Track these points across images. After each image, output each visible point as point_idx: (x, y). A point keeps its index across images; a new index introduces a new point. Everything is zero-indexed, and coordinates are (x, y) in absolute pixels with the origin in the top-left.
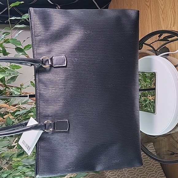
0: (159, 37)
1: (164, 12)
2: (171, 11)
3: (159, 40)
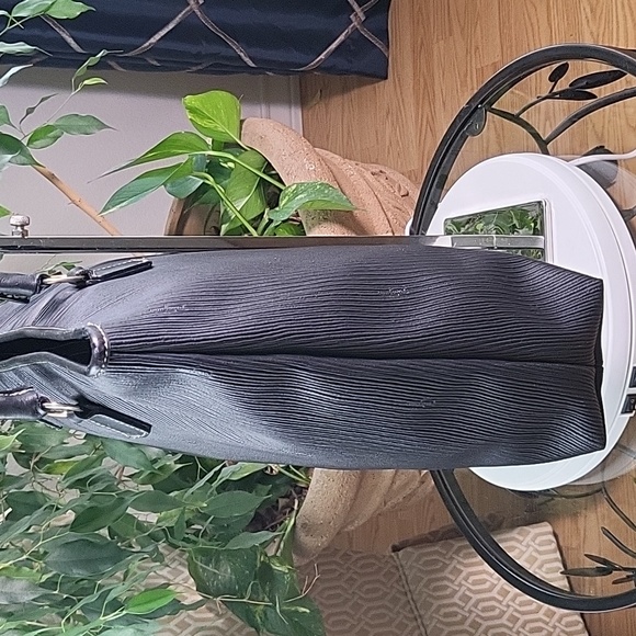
0: (550, 80)
1: (599, 11)
2: (627, 8)
3: (552, 96)
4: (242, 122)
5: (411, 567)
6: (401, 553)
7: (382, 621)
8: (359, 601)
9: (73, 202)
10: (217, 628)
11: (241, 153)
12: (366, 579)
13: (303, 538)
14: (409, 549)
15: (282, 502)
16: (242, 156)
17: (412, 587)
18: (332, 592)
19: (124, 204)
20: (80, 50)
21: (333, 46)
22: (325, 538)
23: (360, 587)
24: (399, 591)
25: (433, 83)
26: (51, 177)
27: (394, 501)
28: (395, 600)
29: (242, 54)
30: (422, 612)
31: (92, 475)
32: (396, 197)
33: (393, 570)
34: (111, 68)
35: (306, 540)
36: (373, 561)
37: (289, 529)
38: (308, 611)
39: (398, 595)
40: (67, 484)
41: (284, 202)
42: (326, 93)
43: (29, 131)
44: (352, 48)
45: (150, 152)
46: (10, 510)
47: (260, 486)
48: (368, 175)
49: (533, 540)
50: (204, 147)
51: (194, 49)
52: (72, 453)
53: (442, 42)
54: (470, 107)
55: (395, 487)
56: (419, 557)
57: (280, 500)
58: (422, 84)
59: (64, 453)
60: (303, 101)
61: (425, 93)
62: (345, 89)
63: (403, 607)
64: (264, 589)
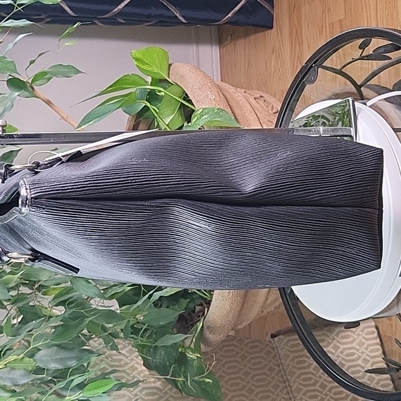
0: (360, 48)
3: (362, 58)
4: (170, 65)
5: (282, 349)
6: (276, 339)
7: (263, 383)
8: (249, 370)
9: (63, 118)
10: (157, 388)
11: (169, 86)
12: (253, 356)
13: (208, 335)
14: (281, 337)
15: (198, 308)
16: (169, 88)
17: (283, 361)
18: (231, 364)
19: (91, 122)
20: (73, 14)
21: (237, 8)
22: (222, 336)
23: (249, 361)
24: (274, 364)
25: (301, 32)
26: (48, 103)
27: (269, 310)
28: (272, 370)
29: (178, 15)
30: (289, 378)
31: (70, 298)
32: (270, 114)
33: (271, 350)
34: (95, 24)
35: (210, 336)
36: (258, 344)
37: (199, 329)
38: (211, 381)
39: (274, 366)
40: (55, 303)
41: (194, 120)
42: (235, 37)
43: (32, 75)
44: (250, 9)
45: (109, 87)
46: (22, 316)
47: (182, 300)
48: (252, 100)
49: (362, 331)
50: (144, 83)
51: (146, 12)
52: (59, 282)
53: (307, 6)
54: (307, 66)
55: (268, 302)
56: (288, 341)
57: (197, 307)
58: (295, 32)
59: (54, 282)
60: (220, 41)
61: (297, 38)
62: (247, 35)
63: (277, 374)
64: (180, 370)
